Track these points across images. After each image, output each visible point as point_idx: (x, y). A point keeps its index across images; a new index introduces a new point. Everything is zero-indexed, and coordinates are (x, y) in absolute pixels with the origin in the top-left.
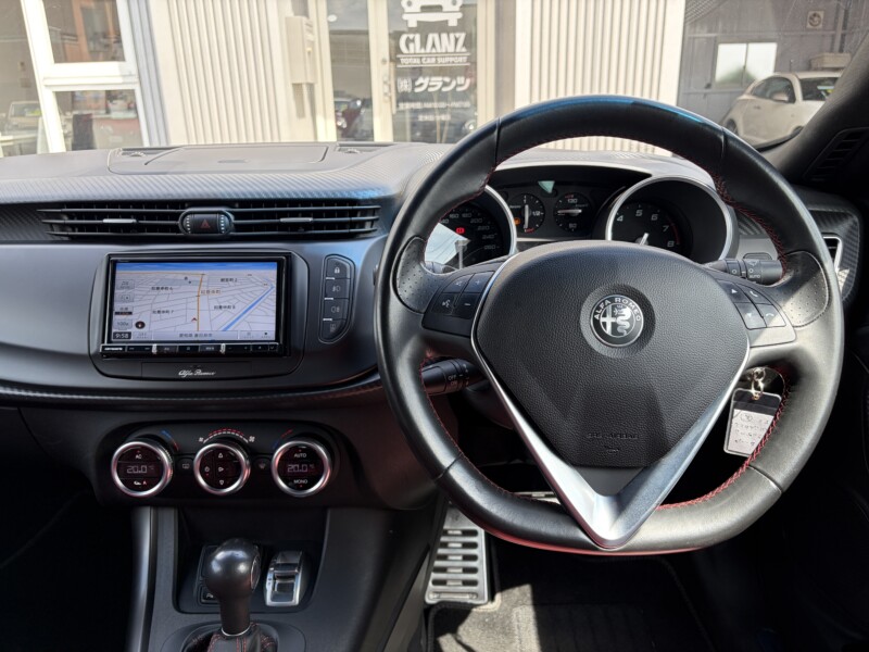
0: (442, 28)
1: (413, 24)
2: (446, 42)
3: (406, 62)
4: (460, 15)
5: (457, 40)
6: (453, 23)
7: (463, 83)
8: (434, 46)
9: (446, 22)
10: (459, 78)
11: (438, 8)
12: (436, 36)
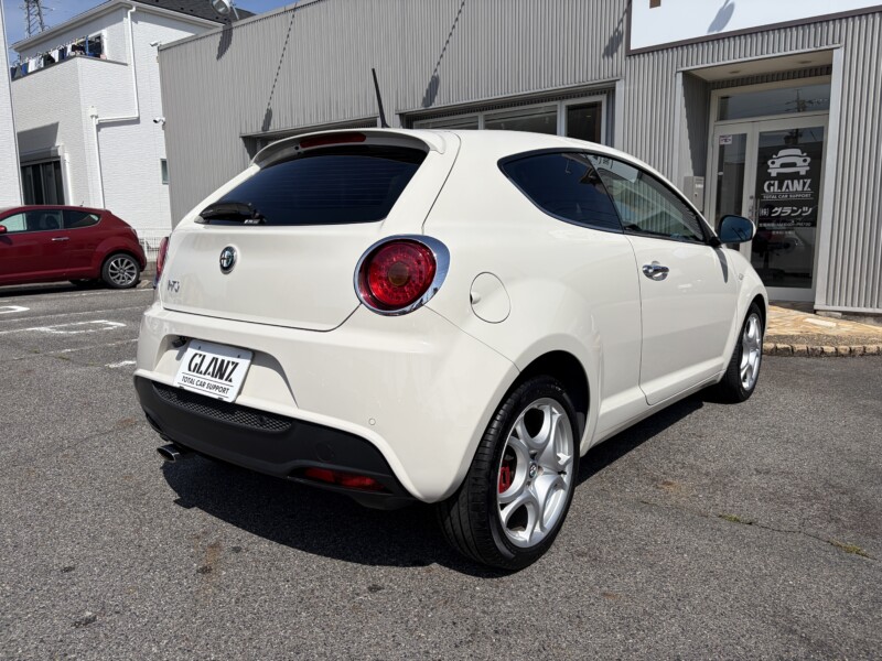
0: (795, 176)
1: (774, 174)
2: (797, 186)
3: (766, 198)
4: (808, 168)
5: (804, 184)
6: (803, 172)
7: (807, 211)
8: (787, 187)
9: (798, 172)
10: (805, 209)
11: (794, 165)
12: (790, 182)
